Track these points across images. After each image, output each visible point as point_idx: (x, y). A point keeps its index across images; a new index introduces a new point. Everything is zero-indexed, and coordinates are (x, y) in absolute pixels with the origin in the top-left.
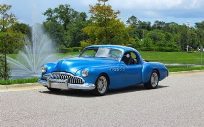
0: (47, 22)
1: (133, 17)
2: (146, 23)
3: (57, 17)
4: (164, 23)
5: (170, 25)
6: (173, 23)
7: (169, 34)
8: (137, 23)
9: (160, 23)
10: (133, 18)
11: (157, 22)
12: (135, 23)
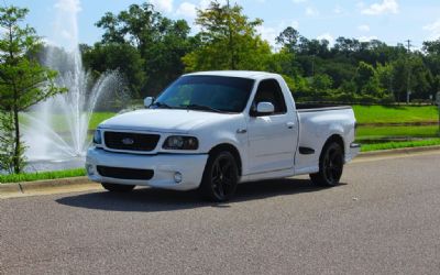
0: (103, 42)
1: (289, 28)
2: (316, 42)
3: (125, 31)
4: (356, 42)
5: (370, 47)
6: (375, 42)
7: (370, 66)
8: (299, 43)
9: (348, 41)
10: (290, 31)
11: (341, 39)
12: (294, 43)
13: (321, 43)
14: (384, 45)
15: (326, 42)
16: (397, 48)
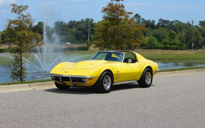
1: (137, 15)
2: (149, 21)
4: (168, 21)
5: (174, 24)
6: (177, 21)
7: (175, 32)
8: (141, 21)
9: (164, 21)
14: (181, 22)
15: (154, 21)
16: (187, 24)
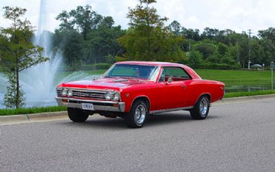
0: (60, 29)
1: (175, 22)
2: (192, 30)
3: (73, 22)
4: (217, 30)
5: (225, 34)
6: (228, 30)
7: (225, 46)
8: (181, 30)
9: (212, 30)
10: (175, 24)
11: (207, 29)
12: (178, 31)
13: (194, 31)
14: (234, 32)
15: (198, 31)
16: (242, 34)
